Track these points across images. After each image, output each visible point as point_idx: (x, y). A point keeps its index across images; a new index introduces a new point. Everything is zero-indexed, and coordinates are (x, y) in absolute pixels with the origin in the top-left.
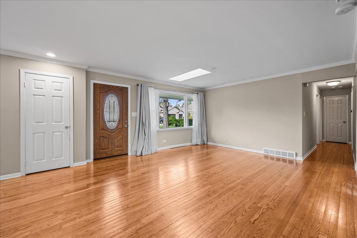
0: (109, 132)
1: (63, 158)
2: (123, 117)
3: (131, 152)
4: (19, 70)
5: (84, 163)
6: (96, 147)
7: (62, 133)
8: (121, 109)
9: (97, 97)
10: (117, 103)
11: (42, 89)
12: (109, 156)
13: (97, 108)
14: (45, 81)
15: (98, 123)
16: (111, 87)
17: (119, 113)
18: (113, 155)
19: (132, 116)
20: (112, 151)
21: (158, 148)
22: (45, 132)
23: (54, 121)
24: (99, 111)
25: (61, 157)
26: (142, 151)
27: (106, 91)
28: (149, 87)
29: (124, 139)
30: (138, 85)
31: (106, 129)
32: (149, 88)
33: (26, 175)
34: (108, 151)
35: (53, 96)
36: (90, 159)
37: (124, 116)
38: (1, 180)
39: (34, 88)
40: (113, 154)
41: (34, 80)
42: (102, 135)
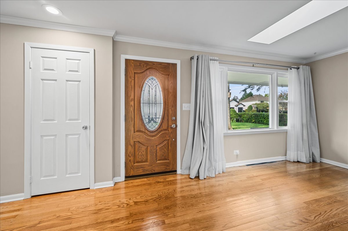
0: (148, 135)
1: (80, 174)
2: (168, 111)
3: (181, 169)
4: (24, 44)
5: (110, 184)
6: (129, 158)
7: (80, 136)
8: (165, 99)
9: (130, 80)
10: (161, 90)
11: (53, 70)
12: (148, 172)
13: (131, 98)
14: (56, 58)
15: (132, 121)
16: (150, 64)
17: (162, 105)
18: (154, 172)
19: (184, 109)
20: (151, 165)
21: (227, 164)
22: (56, 135)
23: (69, 118)
24: (133, 102)
25: (78, 173)
26: (198, 170)
27: (142, 71)
28: (210, 60)
29: (171, 147)
30: (192, 58)
31: (144, 131)
32: (211, 63)
33: (33, 197)
34: (146, 165)
35: (67, 81)
36: (120, 176)
37: (170, 110)
38: (1, 202)
39: (43, 70)
40: (154, 170)
41: (42, 57)
42: (138, 140)
